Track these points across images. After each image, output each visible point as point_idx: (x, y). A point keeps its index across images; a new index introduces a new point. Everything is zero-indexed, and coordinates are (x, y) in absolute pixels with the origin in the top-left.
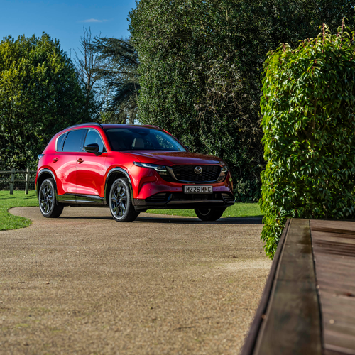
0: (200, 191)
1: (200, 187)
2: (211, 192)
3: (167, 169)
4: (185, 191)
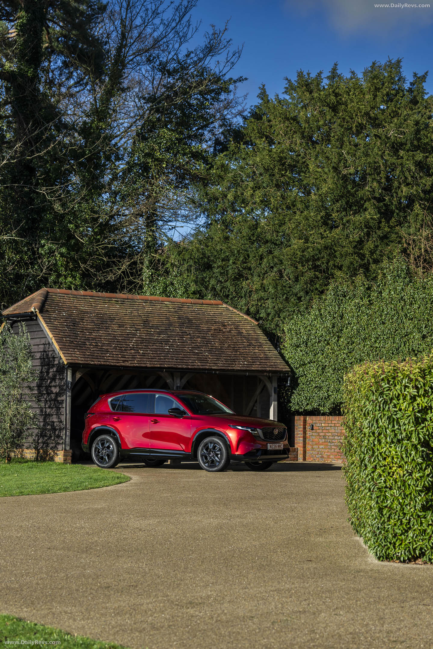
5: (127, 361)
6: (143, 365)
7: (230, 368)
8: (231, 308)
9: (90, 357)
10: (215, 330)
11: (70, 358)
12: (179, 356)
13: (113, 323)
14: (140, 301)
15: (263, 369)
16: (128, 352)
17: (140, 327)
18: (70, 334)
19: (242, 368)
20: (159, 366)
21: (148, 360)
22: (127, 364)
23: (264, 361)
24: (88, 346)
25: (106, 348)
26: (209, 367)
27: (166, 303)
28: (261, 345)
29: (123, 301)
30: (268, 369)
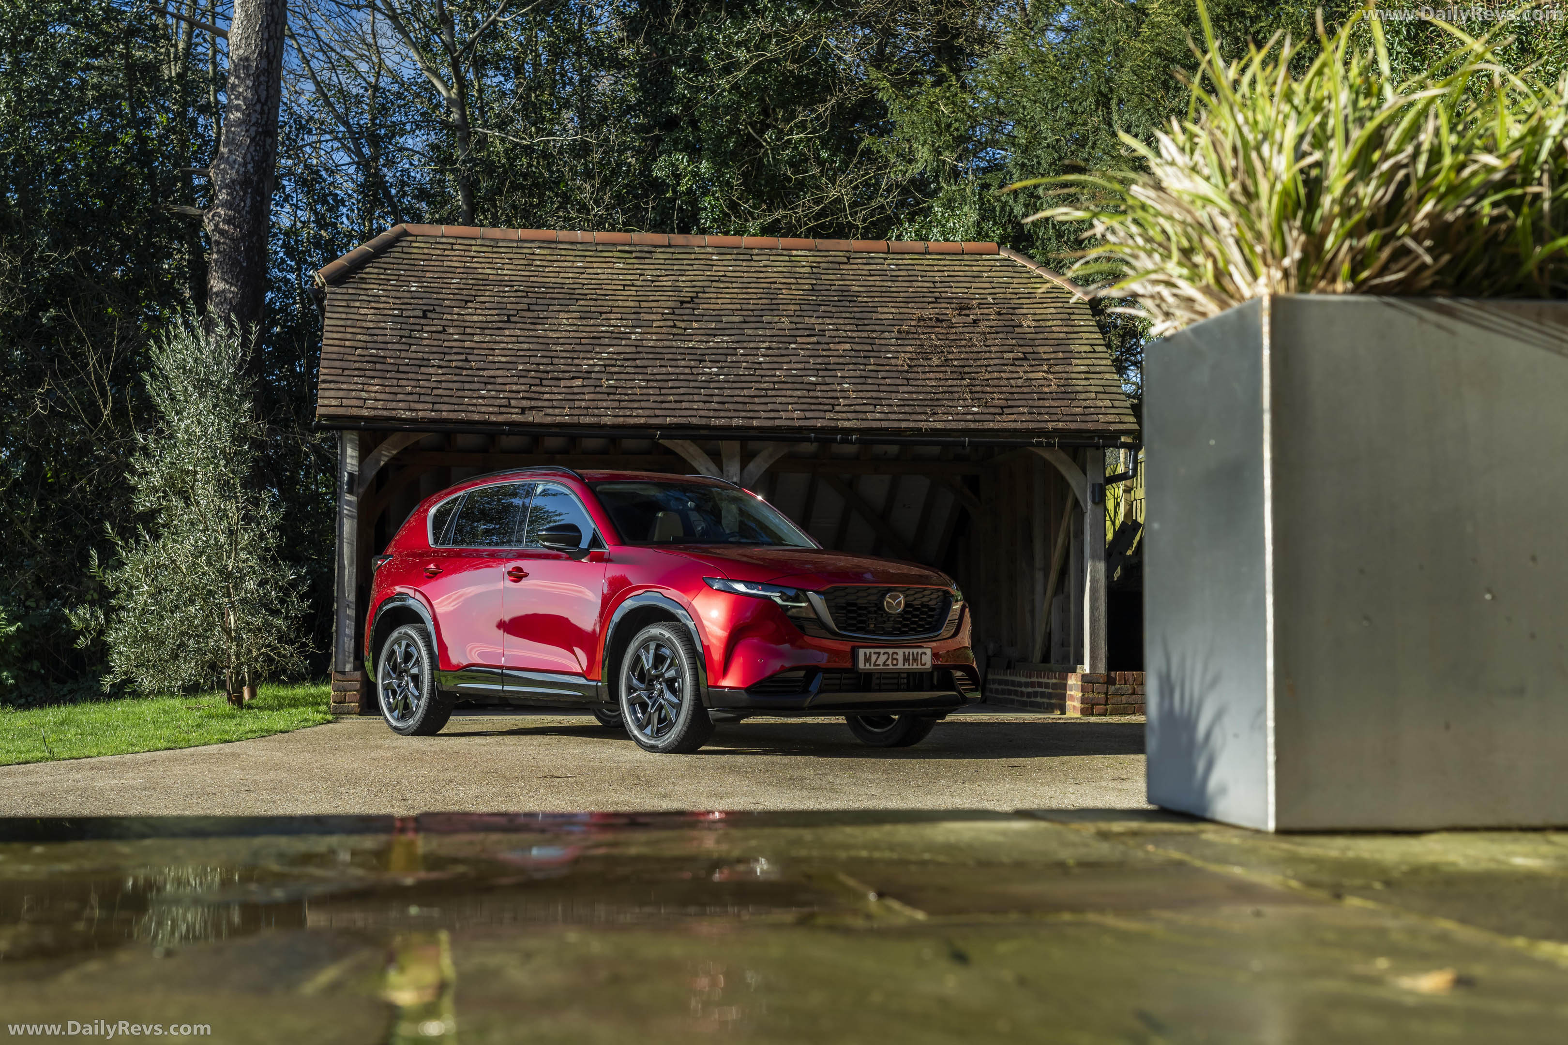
0: (900, 666)
1: (900, 651)
2: (928, 665)
3: (808, 600)
4: (862, 665)
5: (539, 409)
6: (587, 420)
7: (904, 425)
8: (1020, 261)
9: (410, 398)
10: (919, 320)
11: (334, 402)
12: (737, 392)
13: (572, 308)
14: (710, 250)
15: (1031, 426)
16: (563, 383)
17: (654, 317)
18: (388, 339)
19: (954, 425)
20: (643, 420)
21: (616, 404)
22: (530, 417)
23: (1047, 403)
24: (431, 370)
25: (492, 373)
26: (825, 423)
27: (794, 253)
28: (1067, 361)
29: (648, 252)
30: (1050, 426)
